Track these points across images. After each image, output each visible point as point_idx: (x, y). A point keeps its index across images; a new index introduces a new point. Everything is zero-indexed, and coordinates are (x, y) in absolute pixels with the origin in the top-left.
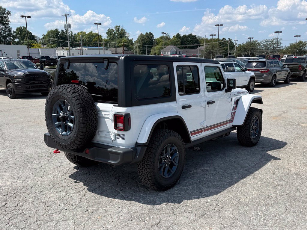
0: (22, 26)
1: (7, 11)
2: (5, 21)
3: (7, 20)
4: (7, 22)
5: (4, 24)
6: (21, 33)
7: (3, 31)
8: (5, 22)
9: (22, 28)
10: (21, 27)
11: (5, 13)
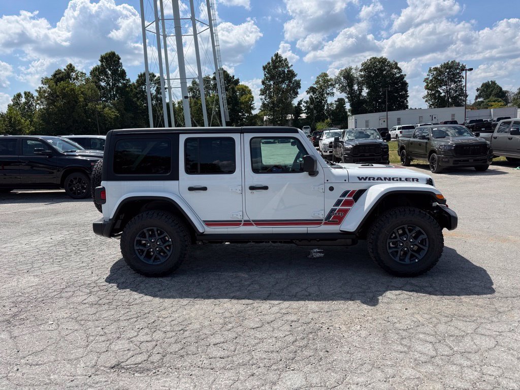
0: (490, 81)
1: (461, 66)
2: (457, 78)
3: (460, 76)
4: (460, 79)
5: (455, 82)
6: (487, 89)
7: (454, 90)
8: (456, 80)
9: (490, 83)
10: (488, 82)
11: (458, 68)
